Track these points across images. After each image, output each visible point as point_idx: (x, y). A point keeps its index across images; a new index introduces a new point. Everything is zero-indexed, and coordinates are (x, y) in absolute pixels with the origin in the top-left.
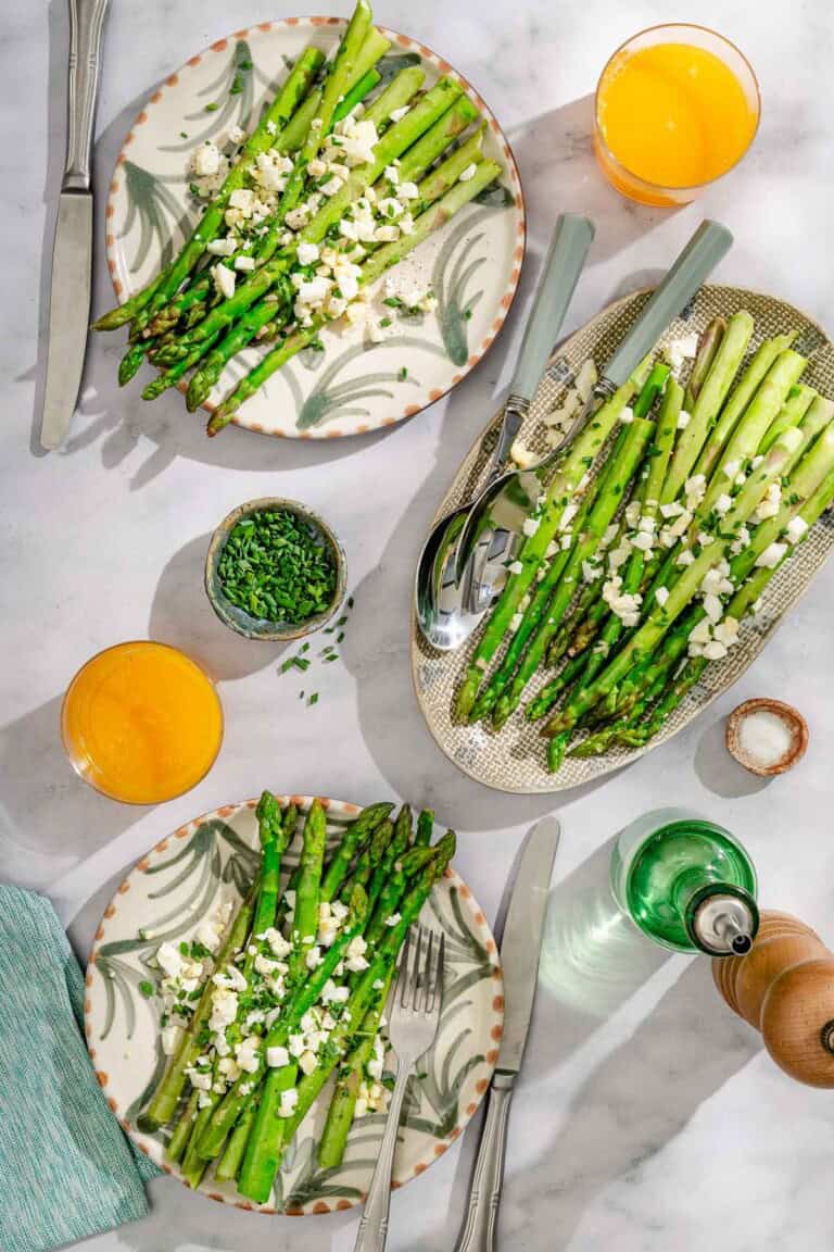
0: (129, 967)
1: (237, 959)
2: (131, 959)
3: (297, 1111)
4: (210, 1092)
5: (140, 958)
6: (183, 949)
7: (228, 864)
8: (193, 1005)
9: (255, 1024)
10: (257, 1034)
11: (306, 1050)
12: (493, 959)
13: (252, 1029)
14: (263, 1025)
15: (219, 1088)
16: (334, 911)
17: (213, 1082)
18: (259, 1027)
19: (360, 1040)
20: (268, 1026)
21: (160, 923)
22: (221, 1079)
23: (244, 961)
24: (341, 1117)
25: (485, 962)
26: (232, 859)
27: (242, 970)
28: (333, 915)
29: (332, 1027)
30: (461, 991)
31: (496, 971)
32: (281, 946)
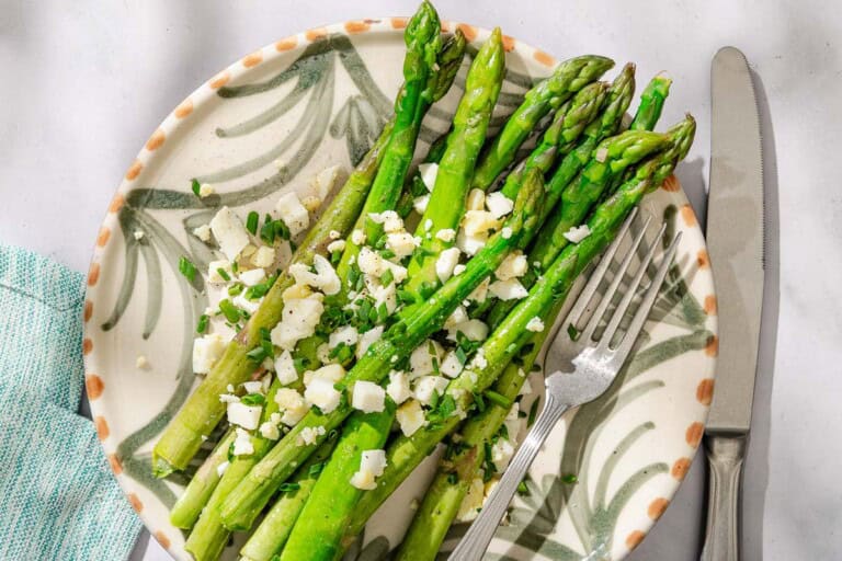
0: (166, 232)
1: (332, 247)
2: (170, 220)
3: (380, 487)
4: (255, 433)
5: (185, 221)
6: (252, 223)
7: (343, 110)
8: (252, 307)
9: (342, 345)
10: (341, 362)
11: (411, 399)
12: (710, 324)
13: (334, 354)
14: (353, 348)
15: (268, 430)
16: (489, 204)
17: (262, 420)
18: (345, 353)
19: (489, 403)
20: (360, 354)
21: (225, 176)
22: (275, 417)
23: (341, 254)
24: (439, 513)
25: (698, 327)
26: (352, 103)
27: (335, 265)
28: (486, 208)
29: (452, 374)
30: (652, 364)
31: (711, 342)
32: (399, 240)
